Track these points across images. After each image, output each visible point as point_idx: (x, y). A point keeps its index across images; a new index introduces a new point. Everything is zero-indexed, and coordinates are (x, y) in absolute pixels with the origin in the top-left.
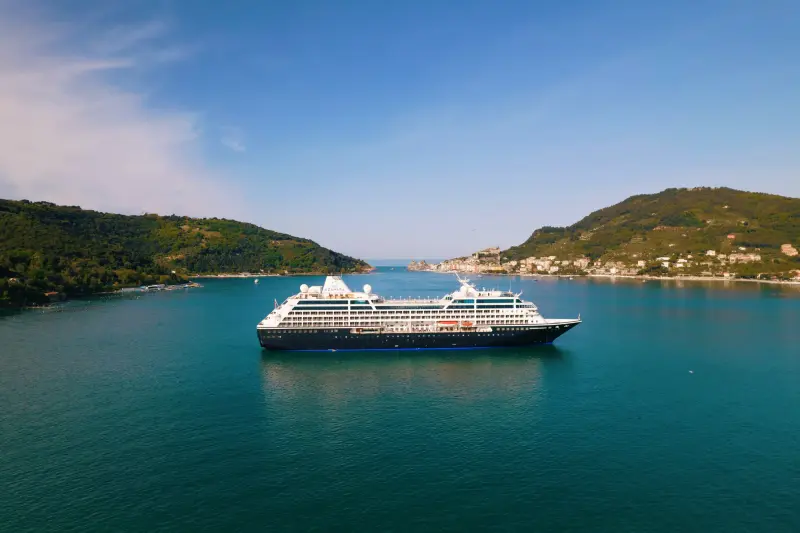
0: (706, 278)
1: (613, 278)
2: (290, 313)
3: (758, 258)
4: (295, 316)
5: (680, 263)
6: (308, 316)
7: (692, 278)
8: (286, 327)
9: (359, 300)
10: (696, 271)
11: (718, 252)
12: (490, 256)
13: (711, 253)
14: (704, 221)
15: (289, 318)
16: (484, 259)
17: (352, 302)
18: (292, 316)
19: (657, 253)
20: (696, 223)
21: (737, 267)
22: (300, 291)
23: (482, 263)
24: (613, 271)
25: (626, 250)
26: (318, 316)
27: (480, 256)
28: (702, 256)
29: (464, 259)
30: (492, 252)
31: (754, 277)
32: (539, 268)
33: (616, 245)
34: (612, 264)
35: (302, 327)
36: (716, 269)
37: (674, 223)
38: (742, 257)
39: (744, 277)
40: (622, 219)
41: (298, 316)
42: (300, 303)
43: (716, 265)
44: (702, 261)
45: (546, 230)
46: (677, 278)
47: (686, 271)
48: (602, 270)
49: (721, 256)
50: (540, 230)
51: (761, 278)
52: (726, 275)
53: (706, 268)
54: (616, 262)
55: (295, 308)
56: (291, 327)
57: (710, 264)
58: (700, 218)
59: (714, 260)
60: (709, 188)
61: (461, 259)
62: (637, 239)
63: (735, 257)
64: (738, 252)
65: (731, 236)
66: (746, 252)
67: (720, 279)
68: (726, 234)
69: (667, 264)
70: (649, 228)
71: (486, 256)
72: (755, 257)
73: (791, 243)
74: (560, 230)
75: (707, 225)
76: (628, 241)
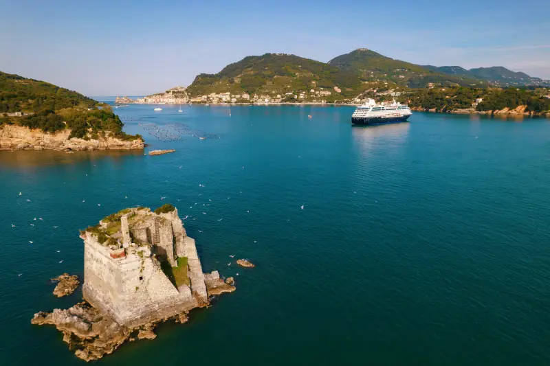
0: (315, 103)
1: (266, 104)
3: (330, 93)
5: (302, 96)
7: (309, 103)
10: (311, 99)
11: (316, 90)
12: (179, 92)
13: (312, 91)
14: (295, 74)
19: (284, 91)
20: (292, 75)
21: (324, 97)
23: (176, 97)
24: (266, 100)
25: (267, 89)
27: (173, 93)
28: (309, 93)
29: (162, 95)
30: (179, 90)
31: (334, 102)
32: (224, 99)
33: (260, 86)
34: (265, 96)
36: (319, 99)
37: (282, 74)
38: (324, 92)
39: (329, 102)
43: (317, 97)
44: (310, 95)
45: (203, 76)
46: (303, 103)
47: (305, 100)
48: (260, 100)
49: (317, 92)
50: (199, 76)
51: (336, 103)
52: (322, 101)
53: (313, 98)
57: (314, 96)
58: (292, 71)
59: (314, 94)
60: (286, 55)
61: (159, 94)
62: (269, 83)
63: (322, 93)
64: (322, 90)
65: (314, 82)
66: (325, 90)
67: (320, 103)
68: (310, 81)
69: (296, 97)
70: (271, 77)
71: (177, 93)
72: (328, 93)
73: (337, 86)
74: (211, 76)
75: (296, 76)
76: (265, 84)
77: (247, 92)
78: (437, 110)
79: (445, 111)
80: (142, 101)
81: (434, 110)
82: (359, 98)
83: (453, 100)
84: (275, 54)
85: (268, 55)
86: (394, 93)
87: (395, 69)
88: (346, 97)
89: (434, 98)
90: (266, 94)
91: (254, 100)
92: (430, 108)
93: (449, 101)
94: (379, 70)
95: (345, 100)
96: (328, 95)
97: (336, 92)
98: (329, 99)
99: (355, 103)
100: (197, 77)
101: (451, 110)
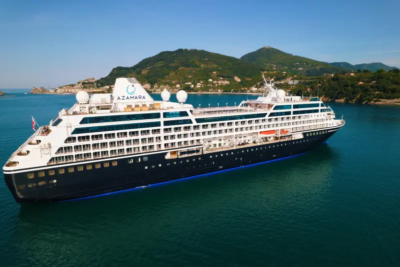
0: (211, 92)
2: (69, 140)
3: (228, 83)
4: (77, 143)
5: (199, 85)
6: (99, 141)
7: (205, 93)
8: (63, 164)
9: (170, 111)
10: (207, 89)
11: (213, 80)
12: (89, 83)
13: (211, 80)
14: (200, 65)
15: (68, 149)
16: (86, 85)
17: (165, 115)
18: (73, 144)
19: (184, 81)
20: (197, 66)
21: (221, 87)
22: (76, 102)
24: (165, 90)
25: (169, 79)
26: (116, 139)
27: (83, 83)
28: (207, 82)
29: (73, 85)
30: (90, 81)
31: (230, 92)
33: (163, 77)
34: (164, 86)
35: (92, 159)
36: (214, 88)
37: (187, 66)
38: (222, 82)
39: (226, 91)
40: (160, 64)
41: (82, 143)
42: (84, 121)
43: (214, 86)
44: (208, 84)
45: (119, 69)
46: (199, 93)
47: (202, 89)
48: (159, 90)
49: (215, 82)
51: (233, 92)
52: (219, 91)
53: (210, 88)
54: (165, 85)
55: (77, 131)
56: (74, 162)
57: (211, 86)
58: (197, 63)
59: (212, 83)
60: (197, 50)
61: (70, 85)
62: (172, 74)
63: (220, 82)
64: (221, 80)
65: (214, 73)
66: (223, 80)
67: (217, 93)
68: (212, 71)
69: (192, 86)
70: (176, 68)
71: (87, 84)
72: (227, 82)
73: (237, 76)
74: (125, 69)
75: (202, 67)
76: (168, 74)
77: (149, 82)
78: (347, 101)
79: (360, 101)
80: (52, 91)
81: (342, 100)
82: (256, 87)
83: (372, 87)
84: (186, 50)
85: (180, 51)
86: (292, 82)
87: (295, 62)
88: (244, 86)
89: (342, 85)
90: (165, 84)
91: (152, 90)
92: (337, 98)
93: (365, 90)
94: (281, 64)
95: (243, 89)
96: (227, 85)
97: (236, 81)
98: (226, 88)
99: (251, 92)
100: (114, 69)
101: (369, 100)
